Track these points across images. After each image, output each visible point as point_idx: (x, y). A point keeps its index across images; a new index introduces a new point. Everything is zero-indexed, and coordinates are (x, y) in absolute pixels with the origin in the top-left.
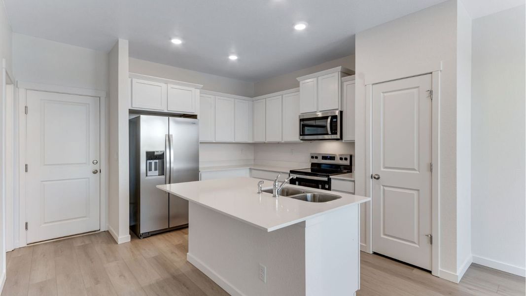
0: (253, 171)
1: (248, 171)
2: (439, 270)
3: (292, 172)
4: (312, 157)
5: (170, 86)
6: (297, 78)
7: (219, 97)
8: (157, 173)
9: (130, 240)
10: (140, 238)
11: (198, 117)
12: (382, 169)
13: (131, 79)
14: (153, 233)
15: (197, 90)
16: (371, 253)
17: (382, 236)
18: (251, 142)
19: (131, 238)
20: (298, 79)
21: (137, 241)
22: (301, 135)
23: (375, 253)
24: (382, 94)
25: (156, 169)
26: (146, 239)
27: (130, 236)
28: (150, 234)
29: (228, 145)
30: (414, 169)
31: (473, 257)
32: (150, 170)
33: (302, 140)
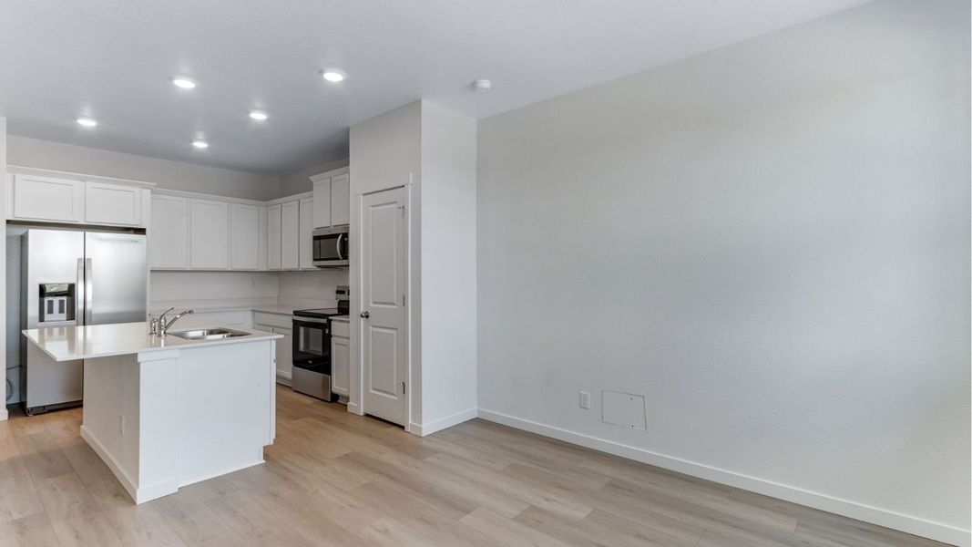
0: (257, 314)
1: (249, 314)
2: (410, 423)
3: (296, 313)
4: (338, 292)
5: (90, 184)
6: (310, 178)
7: (195, 200)
8: (64, 316)
9: (6, 418)
10: (27, 416)
11: (147, 231)
12: (371, 305)
13: (11, 175)
14: (52, 408)
15: (144, 190)
16: (362, 414)
17: (372, 391)
18: (265, 270)
19: (9, 416)
20: (312, 178)
21: (21, 420)
22: (315, 260)
23: (367, 415)
24: (371, 208)
25: (61, 311)
26: (37, 417)
27: (7, 412)
28: (46, 409)
29: (218, 274)
30: (393, 304)
31: (478, 410)
32: (51, 311)
33: (318, 267)
